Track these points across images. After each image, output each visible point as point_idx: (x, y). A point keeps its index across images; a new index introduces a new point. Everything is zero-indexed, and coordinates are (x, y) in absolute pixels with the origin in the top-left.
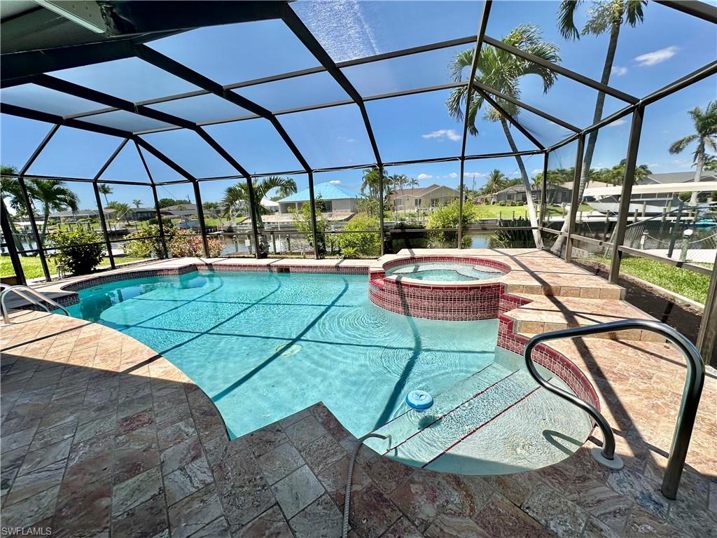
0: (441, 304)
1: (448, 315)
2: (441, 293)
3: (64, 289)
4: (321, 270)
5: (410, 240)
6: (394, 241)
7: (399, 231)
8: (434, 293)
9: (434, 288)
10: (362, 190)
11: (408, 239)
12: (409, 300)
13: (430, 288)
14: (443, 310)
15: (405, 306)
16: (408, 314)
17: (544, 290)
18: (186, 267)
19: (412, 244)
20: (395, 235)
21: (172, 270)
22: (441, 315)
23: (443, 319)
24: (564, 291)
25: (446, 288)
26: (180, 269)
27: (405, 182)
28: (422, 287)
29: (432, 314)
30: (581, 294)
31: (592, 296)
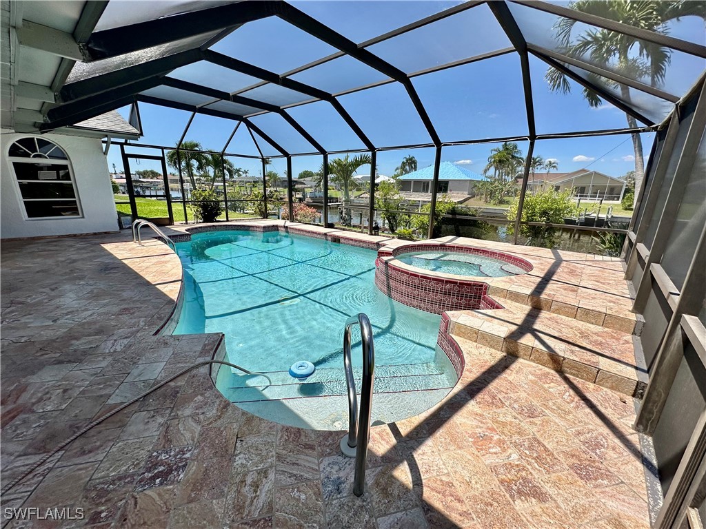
0: (416, 292)
1: (422, 305)
2: (417, 281)
3: (187, 230)
4: (364, 245)
5: (460, 228)
6: (443, 226)
7: (450, 216)
8: (411, 279)
9: (411, 274)
10: (485, 171)
11: (458, 226)
12: (392, 283)
13: (407, 273)
14: (417, 298)
15: (389, 287)
16: (390, 296)
17: (531, 300)
18: (269, 227)
19: (461, 232)
20: (445, 221)
21: (259, 227)
22: (415, 303)
23: (417, 307)
24: (556, 307)
25: (422, 277)
26: (264, 227)
27: (540, 165)
28: (402, 271)
29: (407, 300)
30: (578, 315)
31: (593, 321)
